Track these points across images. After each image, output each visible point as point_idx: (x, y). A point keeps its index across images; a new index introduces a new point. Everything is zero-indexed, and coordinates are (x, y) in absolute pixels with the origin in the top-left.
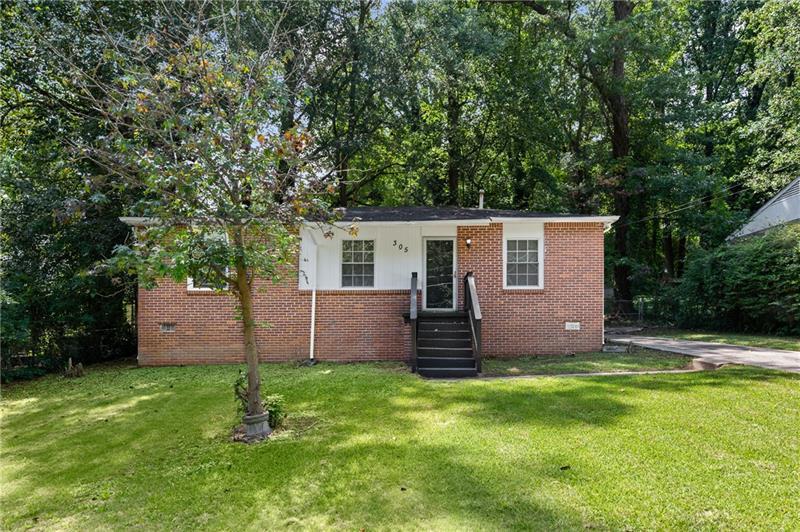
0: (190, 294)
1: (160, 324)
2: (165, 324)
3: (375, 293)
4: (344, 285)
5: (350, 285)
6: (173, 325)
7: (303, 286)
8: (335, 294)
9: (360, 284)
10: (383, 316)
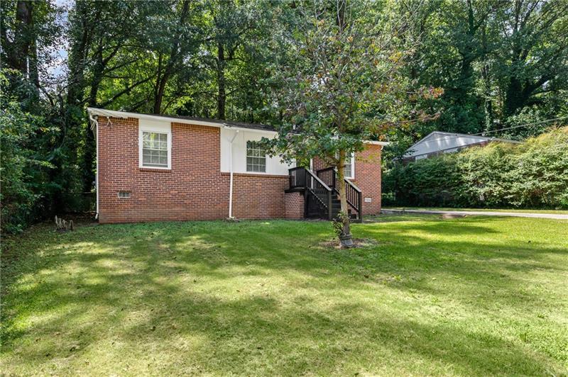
0: (142, 170)
1: (118, 191)
2: (121, 192)
3: (268, 177)
4: (248, 170)
5: (251, 170)
6: (128, 192)
7: (223, 170)
8: (244, 176)
9: (257, 171)
10: (273, 191)
